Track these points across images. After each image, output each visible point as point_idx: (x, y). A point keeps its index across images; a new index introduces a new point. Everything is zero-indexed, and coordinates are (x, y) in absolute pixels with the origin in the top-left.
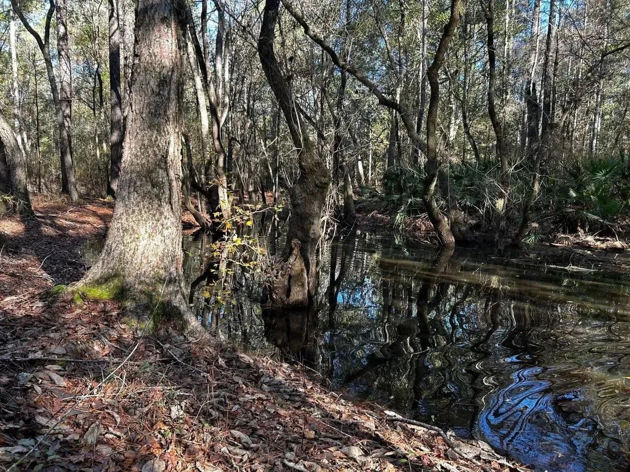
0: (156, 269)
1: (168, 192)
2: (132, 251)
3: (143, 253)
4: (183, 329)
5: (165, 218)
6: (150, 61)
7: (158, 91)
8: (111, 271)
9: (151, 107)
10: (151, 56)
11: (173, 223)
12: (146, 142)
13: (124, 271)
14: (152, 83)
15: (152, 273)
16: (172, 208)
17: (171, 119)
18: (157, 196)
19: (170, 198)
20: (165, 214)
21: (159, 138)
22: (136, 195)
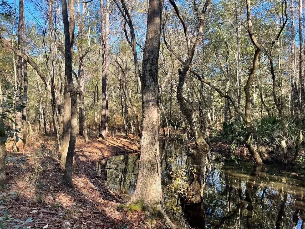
0: (154, 198)
1: (156, 168)
2: (145, 191)
3: (149, 192)
4: (165, 222)
5: (156, 178)
6: (149, 120)
7: (152, 130)
8: (138, 199)
9: (150, 136)
10: (149, 118)
11: (159, 180)
12: (148, 149)
13: (143, 199)
14: (150, 127)
15: (153, 199)
16: (158, 174)
17: (157, 140)
18: (153, 169)
19: (158, 170)
20: (156, 176)
21: (153, 148)
22: (146, 170)
